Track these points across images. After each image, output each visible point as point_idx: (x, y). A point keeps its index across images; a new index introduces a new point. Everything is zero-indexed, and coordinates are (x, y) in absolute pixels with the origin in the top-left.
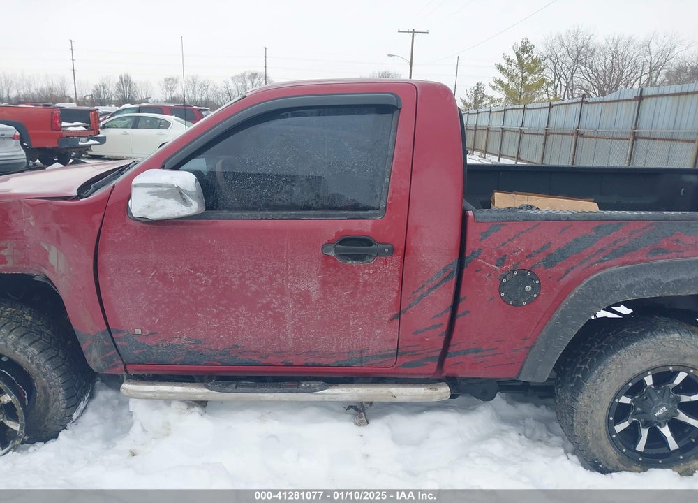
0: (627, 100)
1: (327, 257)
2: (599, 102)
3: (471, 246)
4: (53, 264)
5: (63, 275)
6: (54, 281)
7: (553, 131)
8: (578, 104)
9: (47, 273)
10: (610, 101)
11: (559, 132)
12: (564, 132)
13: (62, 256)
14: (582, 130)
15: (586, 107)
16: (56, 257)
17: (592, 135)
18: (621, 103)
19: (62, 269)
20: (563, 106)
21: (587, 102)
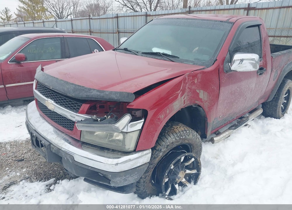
0: (111, 18)
1: (258, 75)
2: (98, 19)
3: (273, 66)
4: (201, 98)
5: (206, 101)
6: (202, 105)
7: (76, 31)
8: (87, 20)
9: (198, 102)
10: (103, 18)
11: (80, 31)
12: (82, 31)
13: (206, 93)
14: (92, 30)
15: (91, 21)
16: (203, 95)
17: (98, 32)
18: (109, 19)
19: (206, 99)
20: (79, 20)
21: (91, 19)
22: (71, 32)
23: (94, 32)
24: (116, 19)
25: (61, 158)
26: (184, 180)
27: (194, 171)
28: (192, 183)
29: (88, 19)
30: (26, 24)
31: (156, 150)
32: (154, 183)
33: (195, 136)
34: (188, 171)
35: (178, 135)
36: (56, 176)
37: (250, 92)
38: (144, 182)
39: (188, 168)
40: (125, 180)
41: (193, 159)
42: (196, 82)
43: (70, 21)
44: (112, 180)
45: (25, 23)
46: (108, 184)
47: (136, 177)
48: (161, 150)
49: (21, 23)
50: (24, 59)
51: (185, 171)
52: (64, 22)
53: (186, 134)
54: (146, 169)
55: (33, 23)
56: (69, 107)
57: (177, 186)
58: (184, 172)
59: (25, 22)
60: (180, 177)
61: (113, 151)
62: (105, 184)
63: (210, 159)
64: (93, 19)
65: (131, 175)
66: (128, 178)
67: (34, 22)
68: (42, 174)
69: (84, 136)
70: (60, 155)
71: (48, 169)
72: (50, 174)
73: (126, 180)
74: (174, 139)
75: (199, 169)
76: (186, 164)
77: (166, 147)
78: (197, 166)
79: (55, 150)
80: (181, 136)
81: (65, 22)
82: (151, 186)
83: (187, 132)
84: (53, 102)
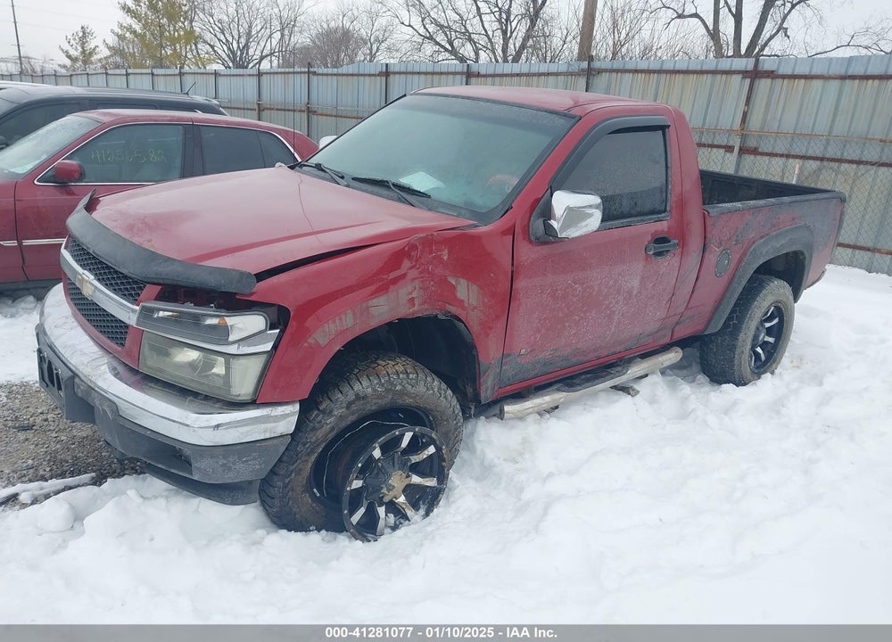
0: (370, 75)
1: (647, 256)
2: (331, 75)
3: (709, 235)
4: (462, 298)
5: (475, 308)
6: (463, 317)
7: (269, 106)
8: (302, 75)
9: (453, 309)
10: (347, 75)
11: (279, 107)
12: (287, 108)
13: (475, 288)
14: (314, 106)
15: (314, 79)
16: (465, 291)
17: (329, 113)
18: (362, 78)
19: (473, 301)
20: (280, 75)
21: (315, 73)
22: (256, 107)
23: (320, 111)
24: (384, 78)
25: (92, 408)
26: (402, 499)
27: (431, 482)
28: (422, 512)
29: (304, 73)
30: (131, 77)
31: (319, 410)
32: (318, 495)
33: (436, 390)
34: (416, 479)
35: (383, 381)
36: (98, 470)
37: (625, 299)
38: (287, 487)
39: (417, 469)
40: (227, 468)
41: (432, 450)
42: (445, 258)
43: (255, 78)
44: (195, 464)
45: (129, 74)
46: (188, 476)
47: (257, 467)
48: (331, 412)
49: (117, 71)
50: (77, 175)
51: (408, 476)
52: (238, 78)
53: (405, 382)
54: (282, 449)
55: (153, 74)
56: (131, 295)
57: (381, 511)
58: (404, 475)
59: (130, 71)
60: (394, 487)
61: (207, 398)
62: (181, 474)
63: (496, 461)
64: (318, 75)
65: (240, 458)
66: (234, 463)
67: (156, 71)
68: (67, 462)
69: (145, 360)
70: (90, 401)
71: (85, 453)
72: (88, 464)
73: (230, 469)
74: (370, 390)
75: (442, 477)
76: (415, 459)
77: (344, 405)
78: (438, 468)
79: (82, 391)
80: (392, 384)
81: (241, 78)
82: (310, 500)
83: (411, 376)
84: (92, 277)
